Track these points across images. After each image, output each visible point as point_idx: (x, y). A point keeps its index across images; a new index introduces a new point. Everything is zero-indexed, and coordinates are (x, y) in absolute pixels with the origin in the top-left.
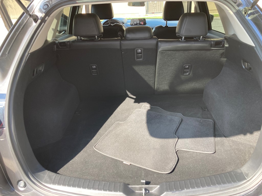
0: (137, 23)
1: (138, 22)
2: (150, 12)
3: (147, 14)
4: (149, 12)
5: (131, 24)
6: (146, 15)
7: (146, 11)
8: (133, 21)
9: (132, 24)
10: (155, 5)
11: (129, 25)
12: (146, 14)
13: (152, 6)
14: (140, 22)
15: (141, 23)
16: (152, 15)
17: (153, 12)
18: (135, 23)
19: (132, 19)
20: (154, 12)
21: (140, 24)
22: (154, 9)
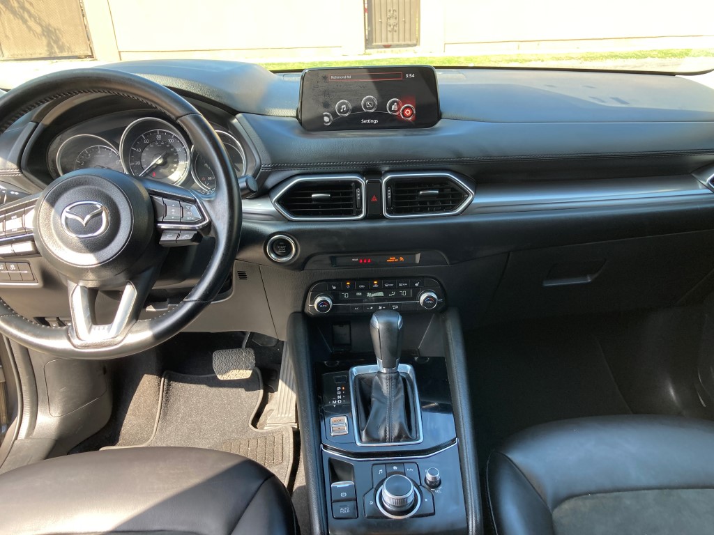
0: (357, 109)
1: (369, 100)
2: (377, 44)
3: (368, 51)
4: (374, 44)
5: (306, 116)
6: (364, 54)
7: (366, 40)
8: (326, 93)
9: (311, 121)
10: (392, 21)
11: (282, 123)
12: (366, 48)
13: (384, 25)
14: (384, 98)
15: (393, 106)
16: (385, 52)
17: (386, 44)
18: (343, 105)
19: (315, 72)
20: (389, 43)
21: (387, 121)
22: (390, 35)
